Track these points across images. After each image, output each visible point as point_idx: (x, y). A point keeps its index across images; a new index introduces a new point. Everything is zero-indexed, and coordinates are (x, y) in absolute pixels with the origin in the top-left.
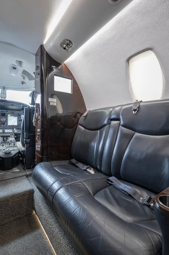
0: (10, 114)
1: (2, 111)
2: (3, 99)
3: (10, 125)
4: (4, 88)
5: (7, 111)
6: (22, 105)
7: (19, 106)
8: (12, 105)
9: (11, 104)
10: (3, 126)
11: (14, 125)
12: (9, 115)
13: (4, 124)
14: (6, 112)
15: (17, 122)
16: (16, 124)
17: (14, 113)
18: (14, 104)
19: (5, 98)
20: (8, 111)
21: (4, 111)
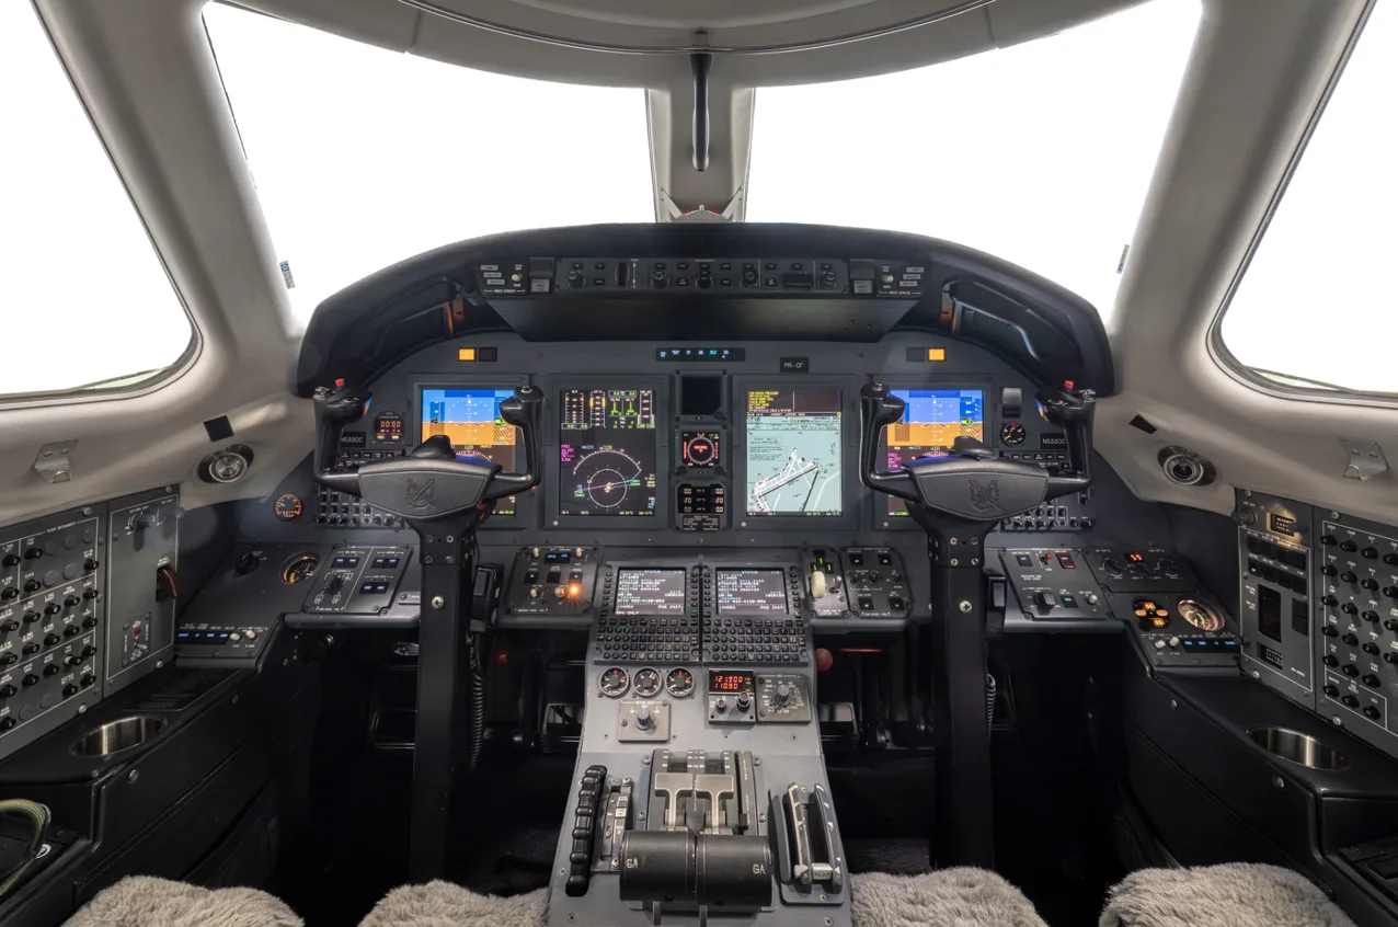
0: (763, 387)
1: (695, 357)
2: (701, 215)
3: (770, 506)
4: (701, 63)
5: (738, 355)
6: (913, 276)
7: (878, 284)
8: (798, 285)
9: (785, 265)
10: (700, 528)
11: (815, 507)
12: (759, 399)
13: (710, 508)
14: (732, 367)
15: (835, 475)
16: (827, 498)
17: (805, 369)
18: (813, 267)
19: (720, 208)
20: (750, 347)
21: (707, 357)
